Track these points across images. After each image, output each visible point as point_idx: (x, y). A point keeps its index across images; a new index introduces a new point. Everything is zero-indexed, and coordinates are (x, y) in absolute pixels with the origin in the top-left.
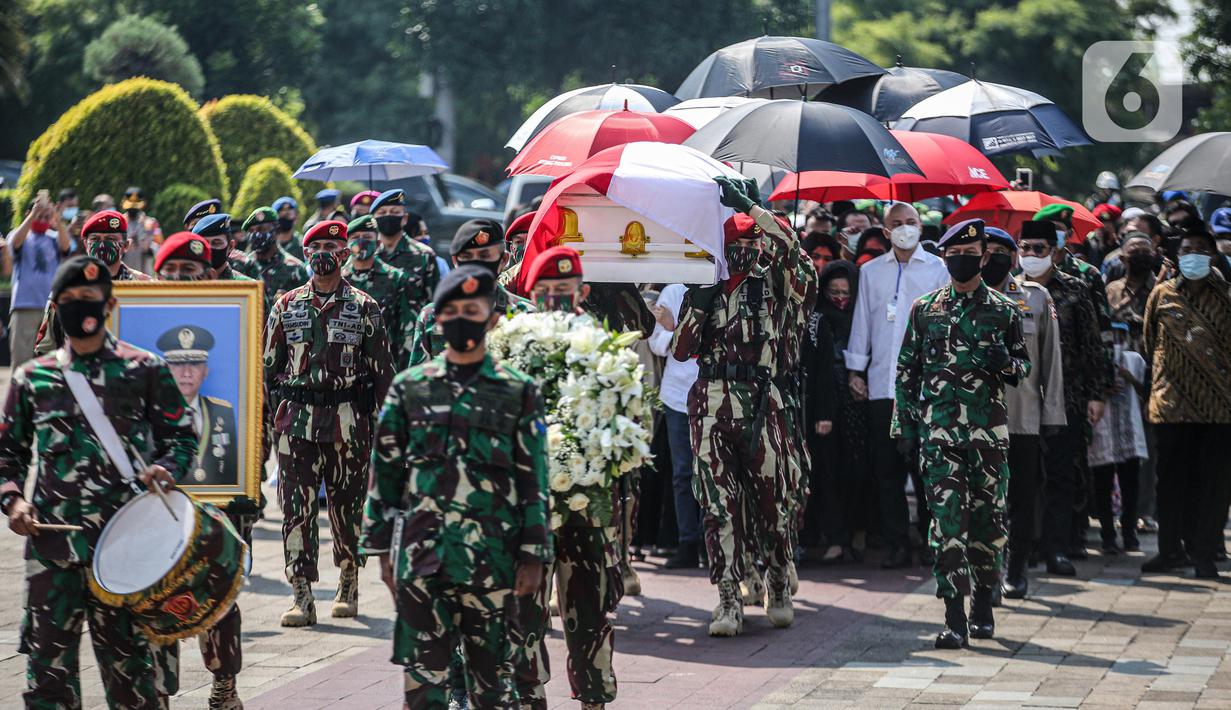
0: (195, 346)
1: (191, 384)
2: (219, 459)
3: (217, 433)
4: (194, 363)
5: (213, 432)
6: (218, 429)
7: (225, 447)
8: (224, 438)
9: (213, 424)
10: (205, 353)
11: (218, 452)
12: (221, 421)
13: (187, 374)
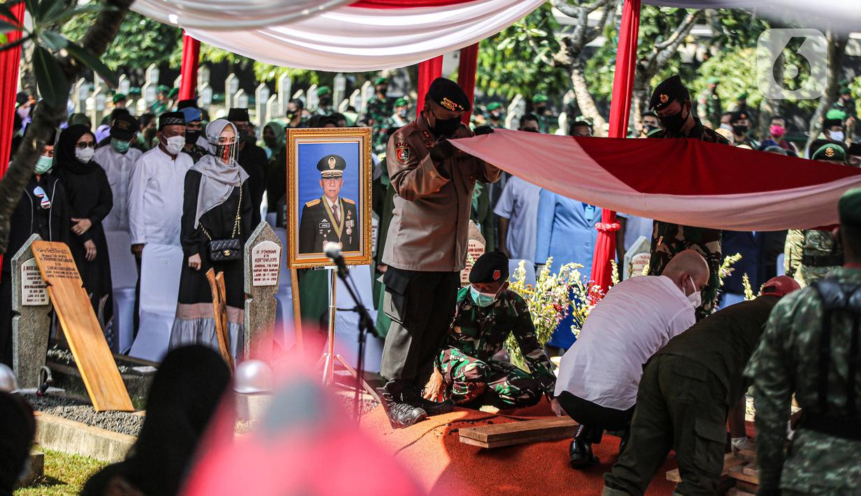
0: (336, 168)
1: (335, 191)
2: (349, 236)
3: (348, 220)
4: (336, 178)
5: (346, 220)
6: (349, 217)
7: (352, 228)
8: (351, 223)
9: (346, 216)
10: (342, 172)
11: (349, 231)
12: (350, 213)
13: (333, 185)
